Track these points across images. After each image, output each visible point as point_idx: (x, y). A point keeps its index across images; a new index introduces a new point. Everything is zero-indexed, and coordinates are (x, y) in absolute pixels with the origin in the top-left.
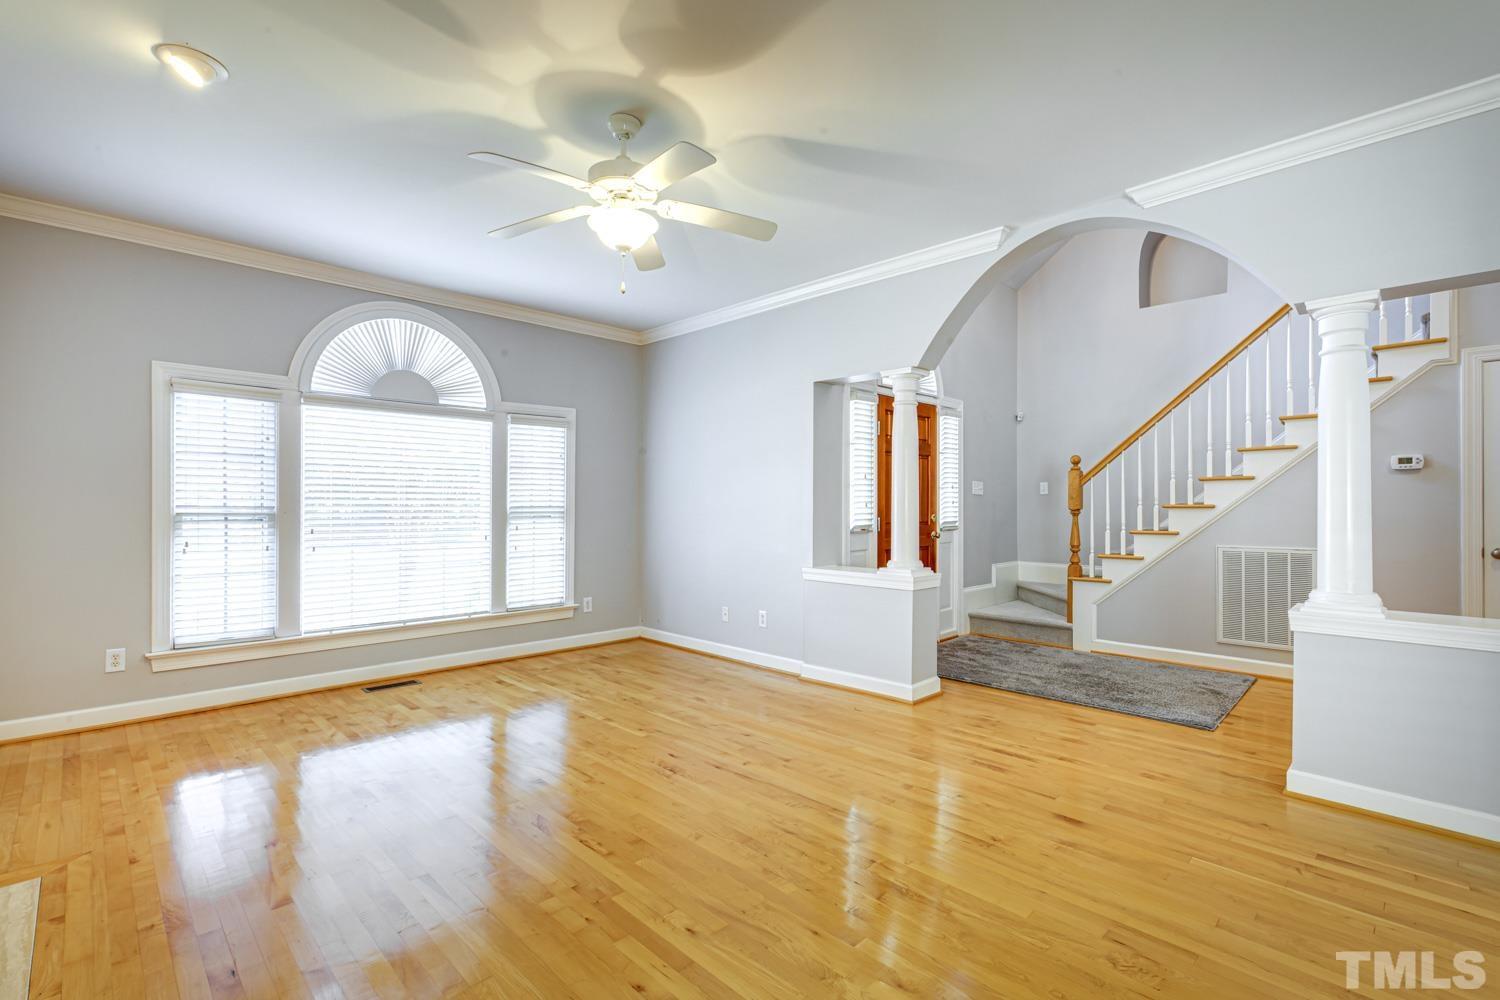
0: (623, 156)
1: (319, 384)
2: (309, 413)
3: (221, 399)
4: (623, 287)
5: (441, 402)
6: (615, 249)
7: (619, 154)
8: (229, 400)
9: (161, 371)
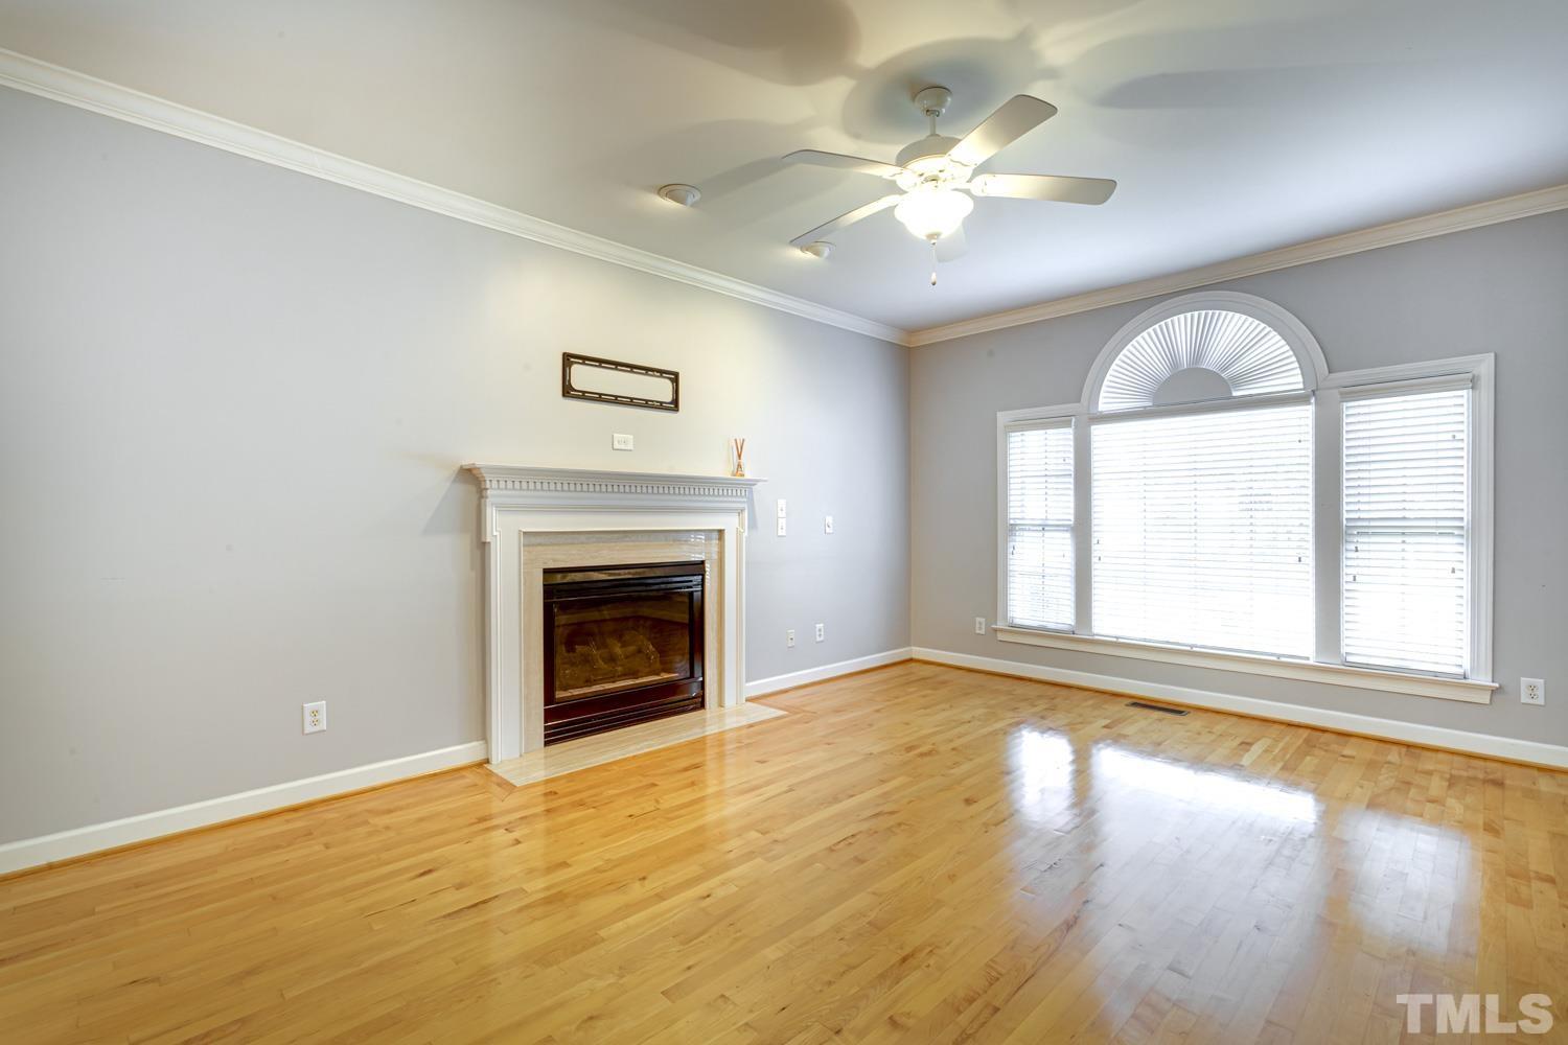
0: (934, 134)
1: (1105, 404)
2: (1098, 432)
3: (1043, 432)
4: (934, 277)
5: (1235, 394)
6: (925, 238)
7: (929, 134)
8: (1048, 431)
9: (1003, 417)
